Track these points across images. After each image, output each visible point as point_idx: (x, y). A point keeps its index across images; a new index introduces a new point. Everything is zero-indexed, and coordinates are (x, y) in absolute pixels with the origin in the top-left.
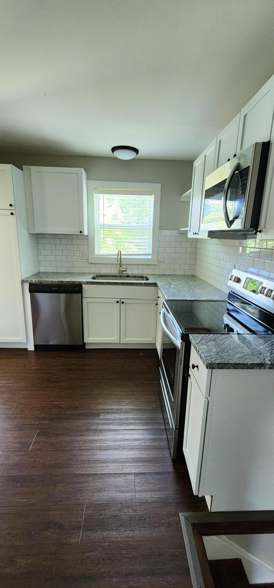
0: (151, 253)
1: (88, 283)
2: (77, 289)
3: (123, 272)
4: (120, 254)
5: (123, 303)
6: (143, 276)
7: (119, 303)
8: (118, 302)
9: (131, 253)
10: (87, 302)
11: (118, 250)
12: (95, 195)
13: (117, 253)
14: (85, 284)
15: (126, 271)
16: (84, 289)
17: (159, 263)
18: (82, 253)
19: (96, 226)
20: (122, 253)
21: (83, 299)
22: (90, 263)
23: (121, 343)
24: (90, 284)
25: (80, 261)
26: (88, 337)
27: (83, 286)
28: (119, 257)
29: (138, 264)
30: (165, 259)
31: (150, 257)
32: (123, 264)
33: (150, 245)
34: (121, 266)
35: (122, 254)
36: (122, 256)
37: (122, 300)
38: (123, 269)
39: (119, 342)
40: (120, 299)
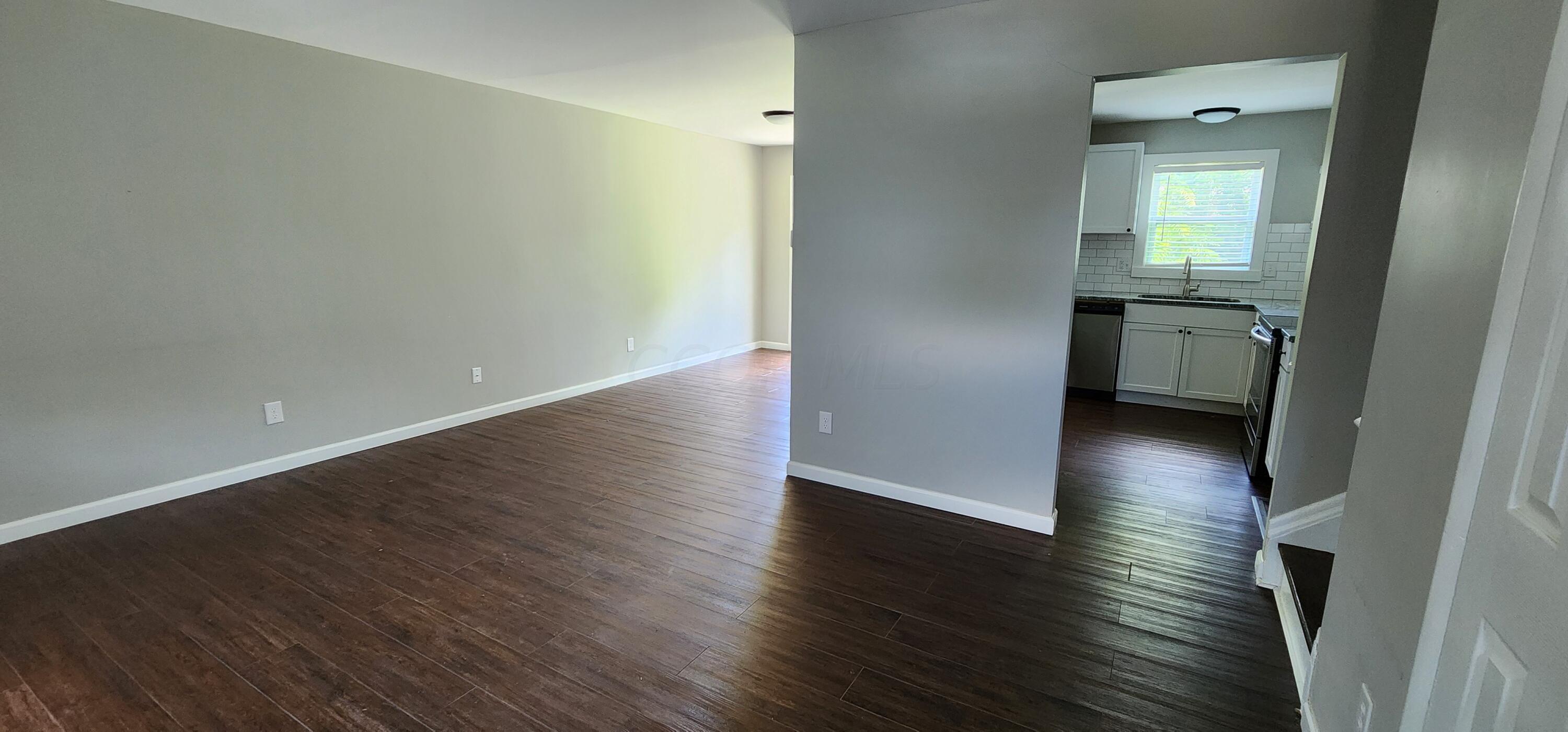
0: (1249, 262)
1: (1134, 301)
2: (1117, 308)
3: (1191, 292)
4: (1188, 263)
5: (1189, 333)
6: (1230, 299)
7: (1183, 333)
8: (1180, 331)
9: (1208, 262)
10: (1130, 329)
11: (1186, 257)
12: (1154, 174)
13: (1184, 262)
14: (1130, 302)
15: (1198, 291)
16: (1127, 309)
17: (1266, 278)
18: (1121, 262)
19: (1149, 222)
20: (1192, 262)
21: (1124, 324)
22: (1132, 277)
23: (1178, 396)
24: (1138, 303)
25: (1117, 273)
26: (1125, 382)
27: (1127, 305)
28: (1188, 268)
29: (1221, 281)
30: (1278, 273)
31: (1247, 269)
32: (1193, 280)
33: (1248, 249)
34: (1188, 283)
35: (1193, 264)
36: (1193, 266)
37: (1188, 330)
38: (1191, 288)
39: (1175, 395)
40: (1186, 327)
